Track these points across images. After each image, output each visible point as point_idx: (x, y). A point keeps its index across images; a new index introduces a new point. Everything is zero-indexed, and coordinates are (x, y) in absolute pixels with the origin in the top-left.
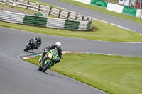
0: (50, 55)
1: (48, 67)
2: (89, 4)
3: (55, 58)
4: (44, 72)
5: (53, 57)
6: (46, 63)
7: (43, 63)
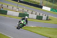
0: (22, 22)
1: (21, 27)
2: (50, 11)
3: (24, 23)
4: (19, 29)
5: (23, 23)
6: (20, 25)
7: (19, 25)
